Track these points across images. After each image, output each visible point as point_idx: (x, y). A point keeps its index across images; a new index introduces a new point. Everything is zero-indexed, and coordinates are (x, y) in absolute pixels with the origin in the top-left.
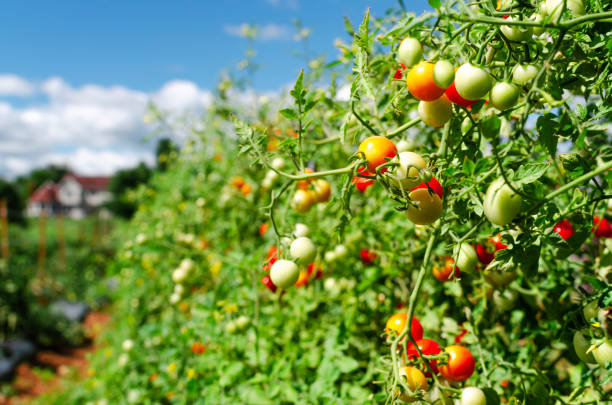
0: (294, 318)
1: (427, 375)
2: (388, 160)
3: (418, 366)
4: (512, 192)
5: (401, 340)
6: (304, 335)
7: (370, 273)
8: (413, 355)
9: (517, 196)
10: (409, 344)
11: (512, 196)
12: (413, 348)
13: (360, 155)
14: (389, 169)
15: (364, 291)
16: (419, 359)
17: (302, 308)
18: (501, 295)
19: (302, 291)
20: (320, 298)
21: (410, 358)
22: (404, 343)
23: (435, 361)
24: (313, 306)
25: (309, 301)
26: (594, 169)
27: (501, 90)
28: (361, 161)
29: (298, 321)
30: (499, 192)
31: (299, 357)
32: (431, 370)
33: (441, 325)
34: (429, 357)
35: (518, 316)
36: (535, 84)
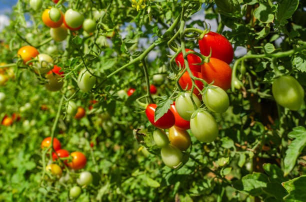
0: (5, 142)
1: (63, 168)
2: (32, 58)
3: (58, 164)
4: (91, 75)
5: (48, 151)
6: (11, 151)
7: (44, 117)
8: (56, 158)
9: (93, 77)
10: (53, 153)
11: (90, 77)
12: (55, 155)
13: (19, 56)
14: (34, 63)
15: (41, 126)
16: (59, 160)
17: (9, 138)
18: (106, 125)
19: (9, 129)
20: (20, 131)
21: (54, 160)
22: (50, 152)
23: (66, 160)
24: (16, 135)
25: (13, 133)
26: (128, 63)
27: (88, 23)
28: (19, 59)
29: (7, 144)
30: (84, 74)
31: (8, 162)
32: (65, 165)
33: (80, 141)
34: (63, 159)
35: (117, 134)
36: (101, 21)
